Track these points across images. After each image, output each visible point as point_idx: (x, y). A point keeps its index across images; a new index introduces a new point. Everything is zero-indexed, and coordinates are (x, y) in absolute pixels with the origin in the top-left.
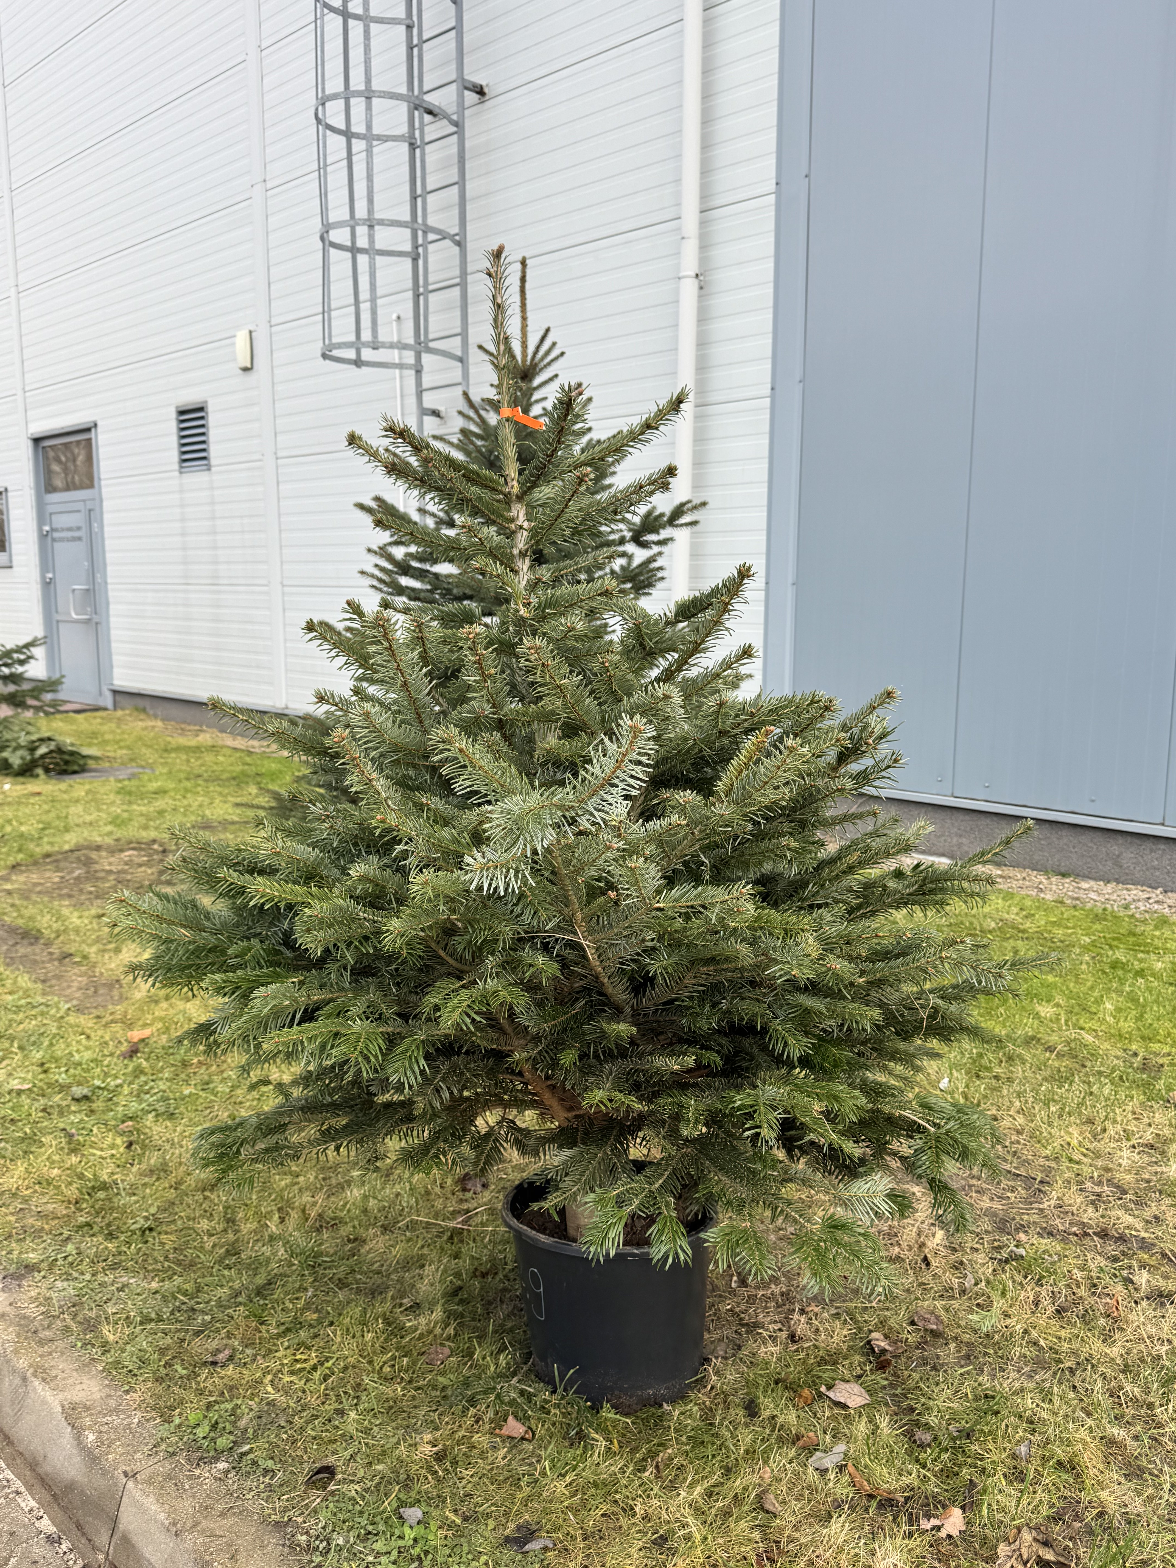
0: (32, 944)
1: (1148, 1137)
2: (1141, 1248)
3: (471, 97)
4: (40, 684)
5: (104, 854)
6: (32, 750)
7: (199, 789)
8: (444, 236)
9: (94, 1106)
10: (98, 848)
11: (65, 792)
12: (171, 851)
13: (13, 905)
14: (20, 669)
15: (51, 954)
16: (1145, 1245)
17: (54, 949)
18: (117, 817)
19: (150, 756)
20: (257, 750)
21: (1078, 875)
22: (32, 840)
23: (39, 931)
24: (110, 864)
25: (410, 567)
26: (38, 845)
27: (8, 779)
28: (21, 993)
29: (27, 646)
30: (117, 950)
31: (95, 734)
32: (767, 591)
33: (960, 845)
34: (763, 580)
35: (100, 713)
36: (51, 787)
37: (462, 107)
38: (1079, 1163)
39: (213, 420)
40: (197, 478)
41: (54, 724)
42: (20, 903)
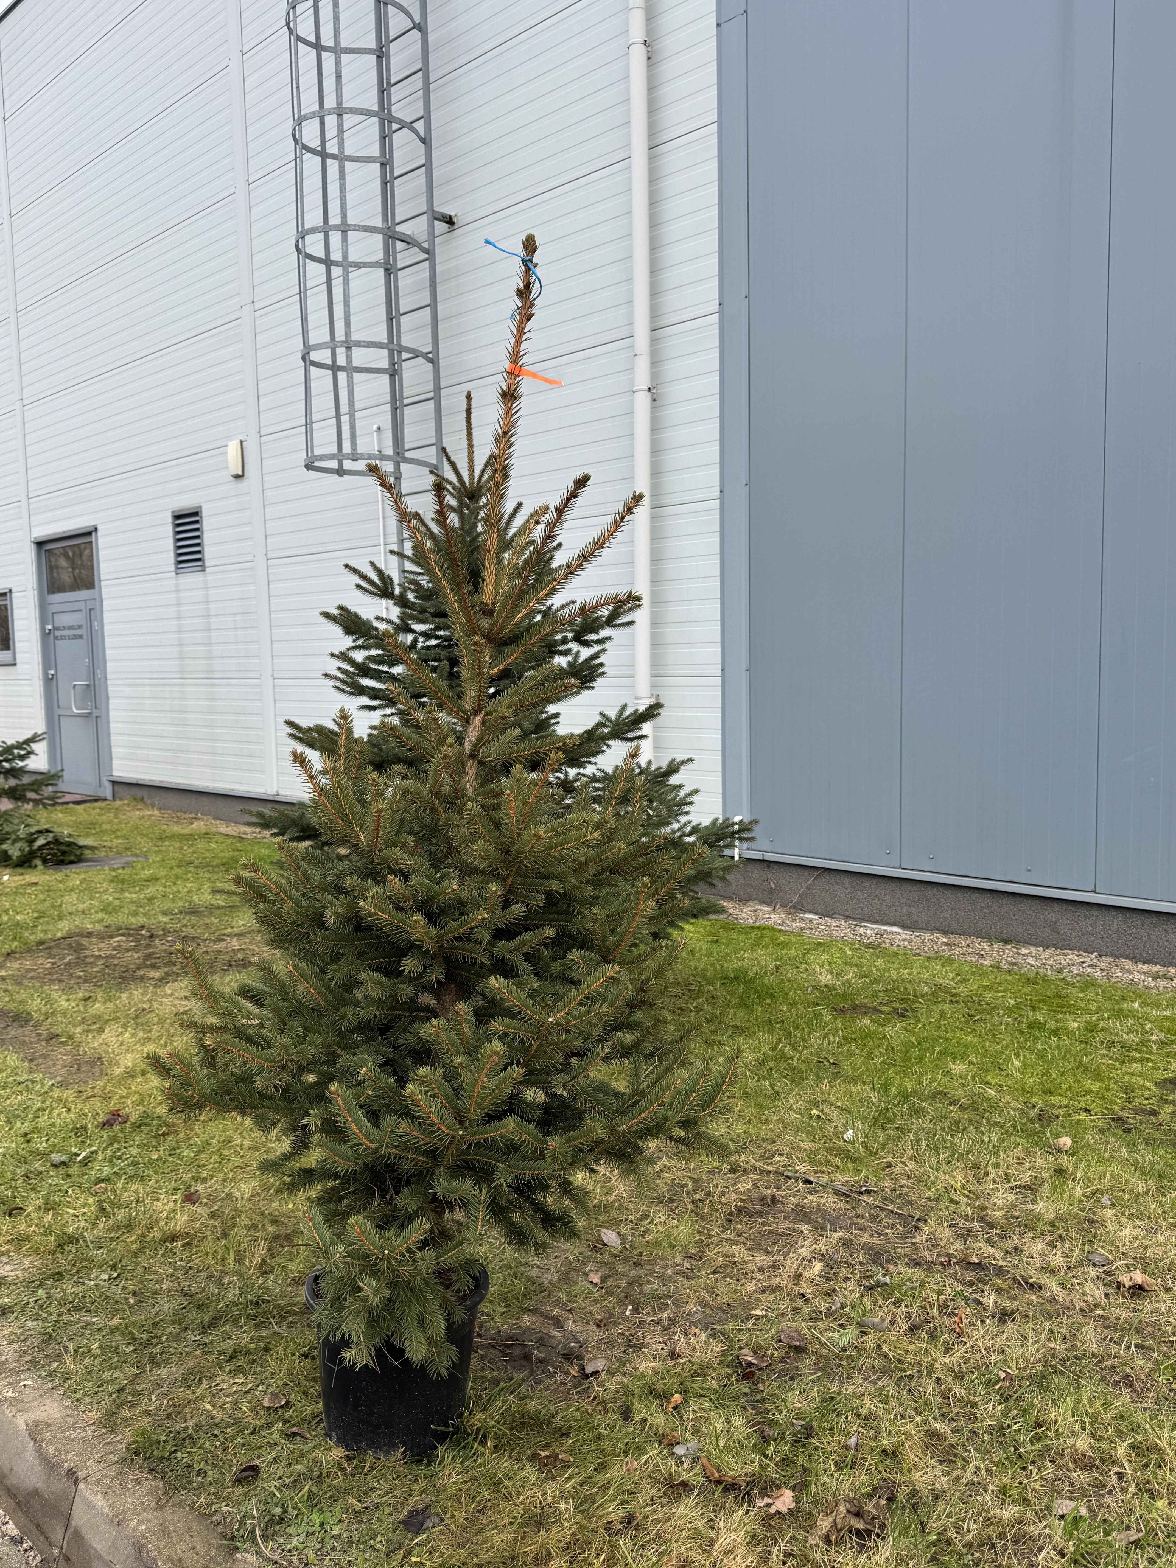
0: (22, 1026)
1: (1026, 1179)
2: (997, 1275)
3: (440, 226)
4: (39, 777)
5: (94, 940)
6: (31, 842)
7: (190, 875)
8: (417, 354)
9: (71, 1171)
10: (89, 935)
11: (61, 882)
12: (157, 936)
13: (6, 991)
14: (21, 764)
15: (39, 1035)
16: (1000, 1271)
17: (43, 1031)
18: (109, 904)
19: (145, 845)
20: (249, 836)
21: (1019, 942)
22: (27, 928)
23: (29, 1014)
24: (100, 950)
25: (370, 669)
26: (32, 933)
27: (8, 871)
28: (9, 1071)
29: (27, 742)
30: (101, 1030)
31: (93, 824)
32: (723, 676)
33: (909, 915)
34: (720, 667)
35: (99, 804)
36: (47, 877)
37: (432, 236)
38: (957, 1203)
39: (208, 524)
40: (192, 579)
41: (57, 816)
42: (12, 988)
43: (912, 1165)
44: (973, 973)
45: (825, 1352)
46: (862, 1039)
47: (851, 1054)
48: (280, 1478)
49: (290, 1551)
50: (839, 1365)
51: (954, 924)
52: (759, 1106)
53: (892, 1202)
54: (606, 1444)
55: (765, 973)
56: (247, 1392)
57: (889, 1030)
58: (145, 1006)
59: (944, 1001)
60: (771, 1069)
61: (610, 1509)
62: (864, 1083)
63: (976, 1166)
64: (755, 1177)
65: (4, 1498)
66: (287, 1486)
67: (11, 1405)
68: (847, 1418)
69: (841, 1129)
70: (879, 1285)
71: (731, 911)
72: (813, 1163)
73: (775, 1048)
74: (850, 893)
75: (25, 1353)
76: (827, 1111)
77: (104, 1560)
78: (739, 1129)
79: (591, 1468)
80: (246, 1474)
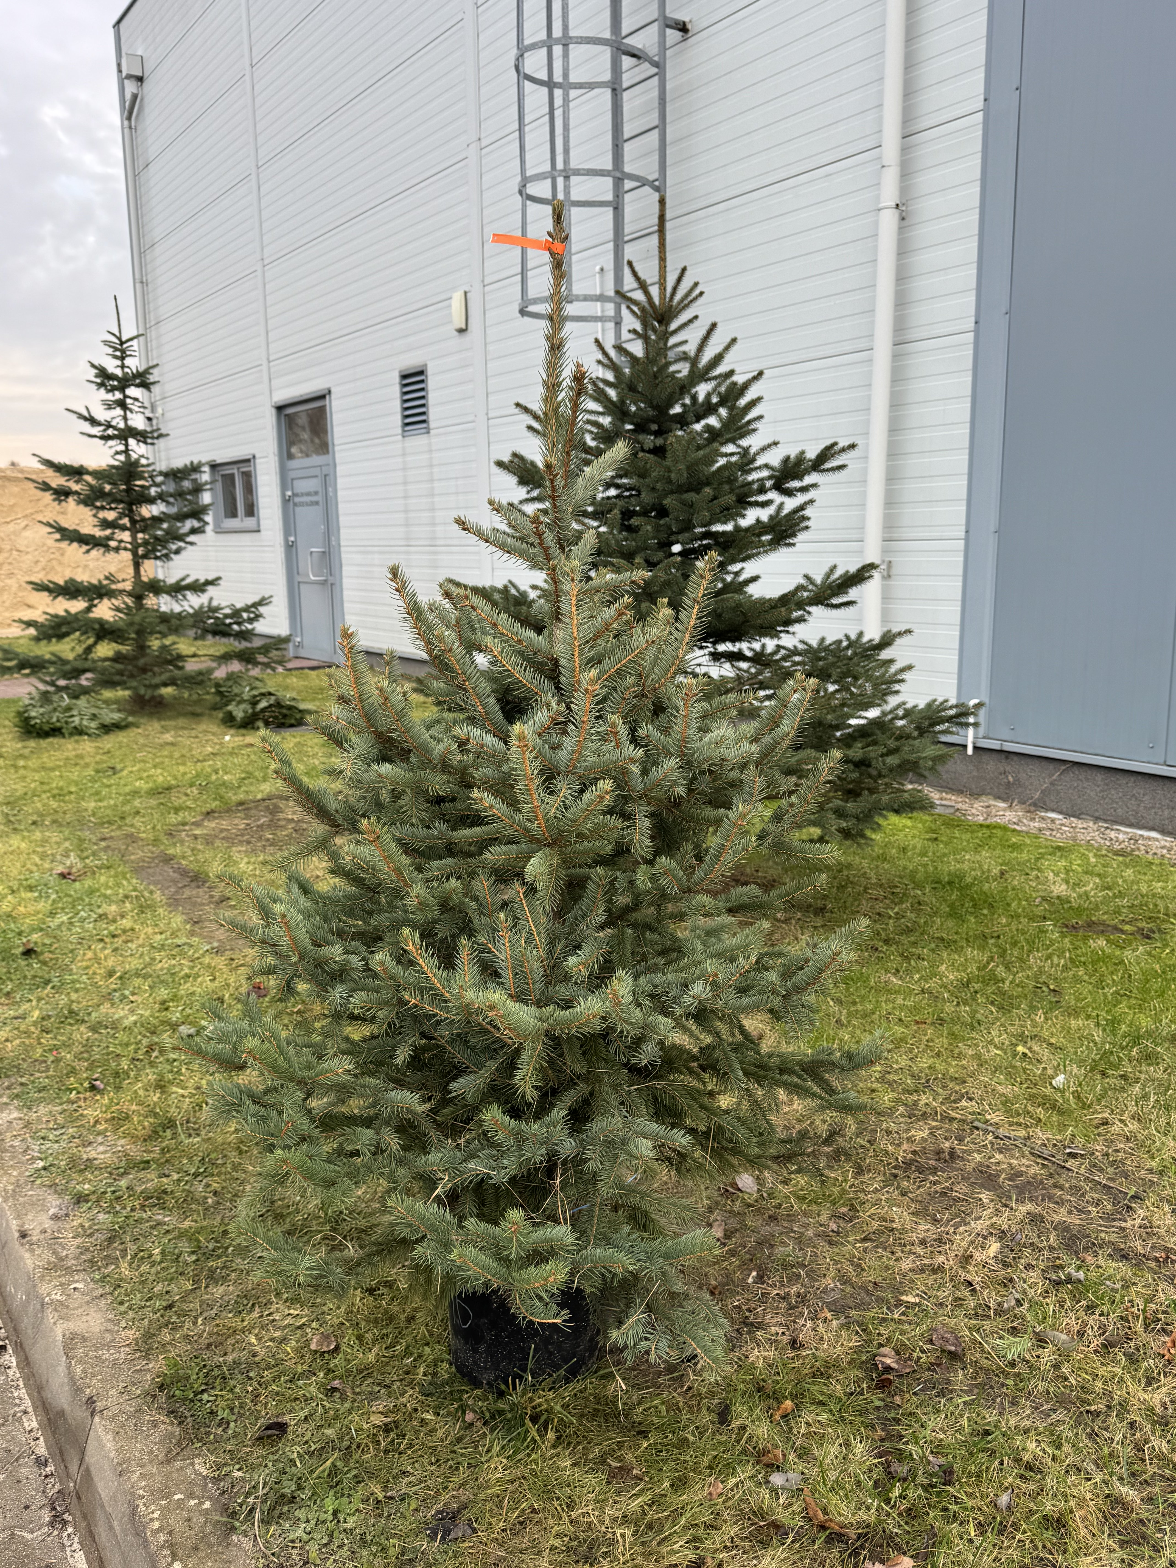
0: (198, 887)
3: (673, 35)
4: (268, 641)
5: (292, 803)
6: (254, 704)
8: (644, 182)
10: (289, 798)
13: (194, 850)
14: (249, 627)
15: (212, 897)
17: (217, 893)
18: (314, 768)
22: (232, 789)
23: (207, 874)
24: (295, 813)
26: (235, 794)
27: (232, 731)
28: (170, 932)
29: (255, 605)
32: (967, 540)
34: (963, 528)
37: (663, 47)
39: (432, 383)
40: (417, 442)
41: (288, 681)
42: (200, 847)
43: (1133, 1126)
45: (986, 1363)
46: (1093, 963)
47: (1077, 980)
48: (306, 1442)
49: (293, 1541)
50: (1003, 1385)
52: (953, 1036)
53: (1101, 1170)
54: (689, 1456)
55: (987, 878)
56: (299, 1327)
57: (1128, 955)
58: (318, 873)
60: (976, 992)
61: (676, 1547)
62: (1088, 1017)
64: (934, 1124)
65: (40, 1408)
66: (311, 1454)
67: (56, 1310)
68: (1002, 1463)
69: (1050, 1072)
70: (1069, 1280)
71: (959, 806)
72: (1008, 1112)
73: (985, 967)
74: (1102, 791)
75: (87, 1250)
76: (1036, 1048)
77: (105, 1512)
78: (924, 1062)
79: (666, 1484)
80: (270, 1432)
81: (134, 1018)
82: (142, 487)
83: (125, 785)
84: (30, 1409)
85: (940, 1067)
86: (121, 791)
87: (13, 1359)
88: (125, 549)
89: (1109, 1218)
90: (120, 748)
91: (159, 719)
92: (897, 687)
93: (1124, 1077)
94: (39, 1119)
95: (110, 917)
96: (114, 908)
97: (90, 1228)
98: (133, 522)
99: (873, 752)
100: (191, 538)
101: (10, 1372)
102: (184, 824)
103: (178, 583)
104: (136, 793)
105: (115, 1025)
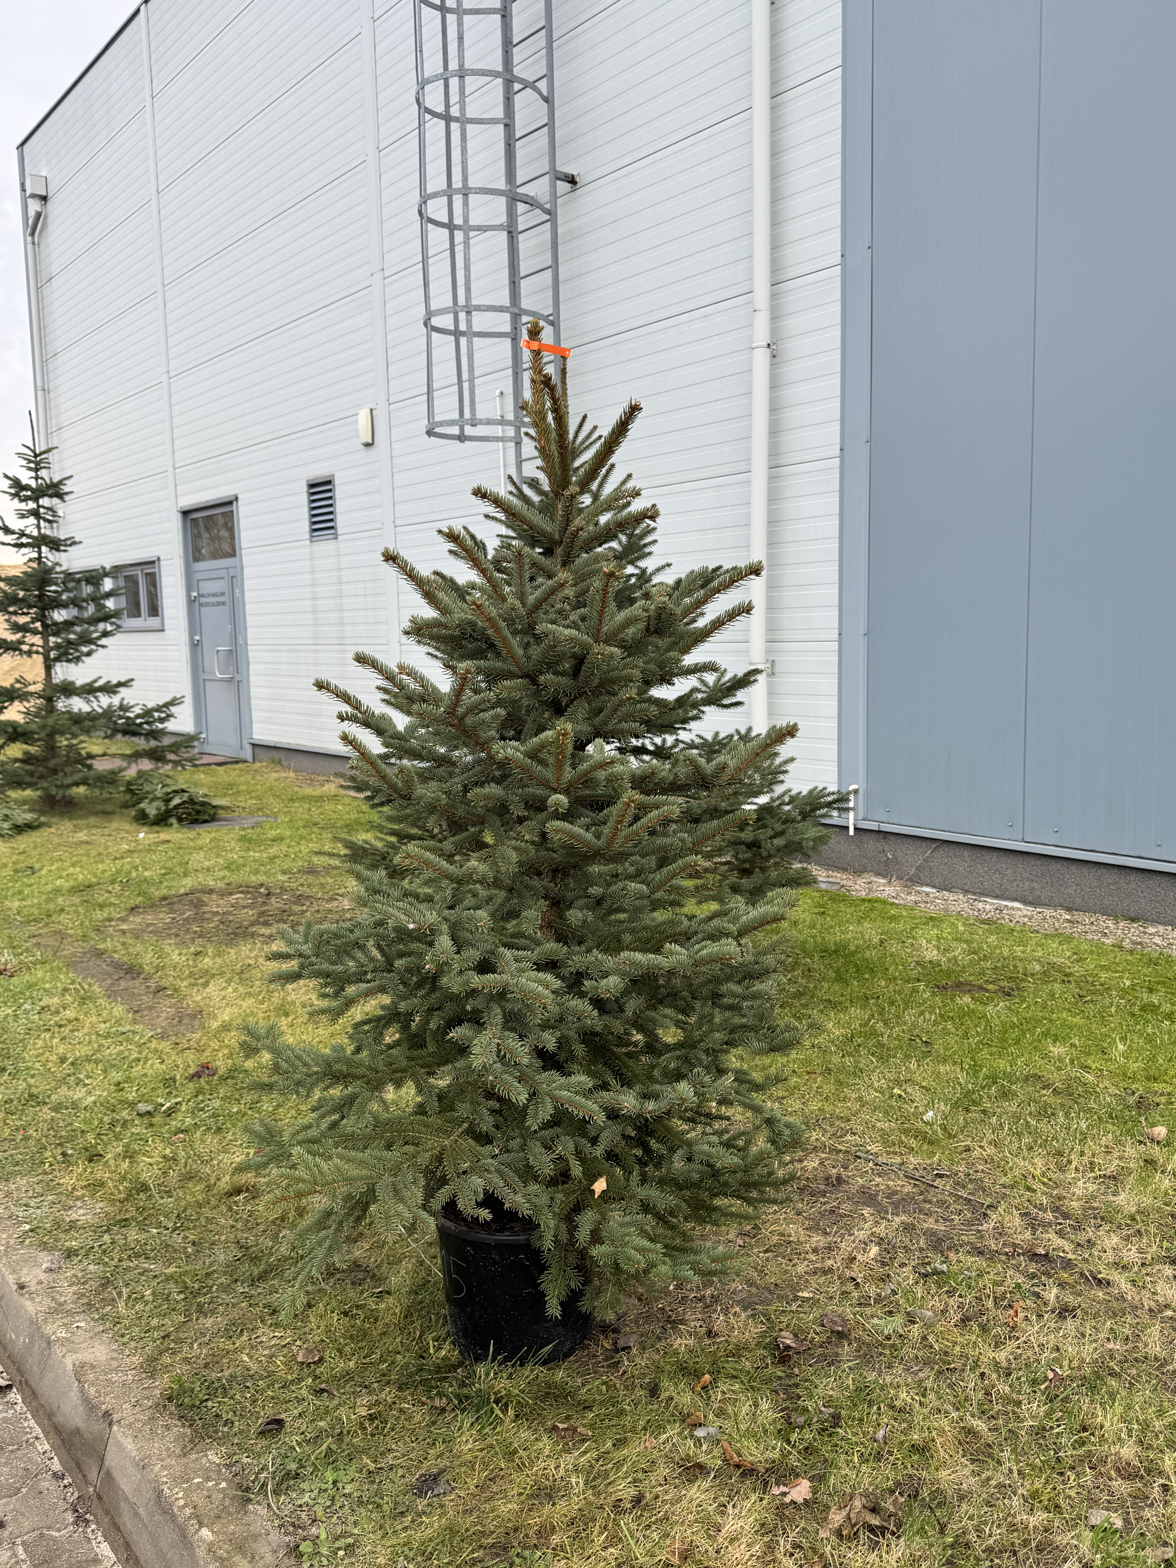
0: (134, 979)
1: (1112, 1169)
2: (1064, 1268)
3: (563, 186)
4: (179, 739)
5: (214, 897)
6: (167, 801)
7: (313, 836)
9: (154, 1120)
10: (211, 891)
11: (192, 840)
12: (274, 894)
13: (124, 944)
14: (160, 726)
15: (148, 987)
16: (1068, 1265)
17: (151, 983)
18: (233, 863)
19: (276, 805)
21: (1147, 920)
22: (153, 884)
23: (141, 966)
24: (218, 906)
26: (158, 889)
27: (145, 829)
28: (113, 1021)
29: (167, 705)
30: (206, 985)
31: (231, 785)
32: (840, 641)
33: (1032, 890)
34: (837, 631)
35: (240, 766)
36: (180, 835)
37: (554, 196)
38: (1034, 1191)
39: (340, 492)
40: (325, 546)
41: (196, 777)
42: (130, 941)
43: (991, 1150)
44: (1092, 952)
45: (868, 1339)
46: (960, 1017)
47: (946, 1032)
48: (303, 1433)
49: (301, 1506)
51: (1078, 900)
52: (840, 1083)
53: (964, 1187)
54: (627, 1421)
55: (868, 947)
56: (284, 1346)
57: (990, 1010)
58: (250, 962)
59: (1055, 980)
60: (859, 1046)
61: (620, 1487)
62: (955, 1063)
63: (1060, 1154)
64: (823, 1155)
65: (52, 1434)
66: (308, 1442)
67: (63, 1345)
68: (879, 1408)
69: (921, 1109)
70: (936, 1272)
71: (844, 882)
72: (885, 1143)
73: (866, 1024)
74: (969, 866)
75: (83, 1295)
76: (909, 1090)
77: (129, 1502)
78: (815, 1105)
79: (609, 1444)
80: (270, 1427)
81: (93, 1098)
82: (55, 592)
83: (46, 884)
84: (41, 1436)
85: (828, 1108)
86: (43, 890)
87: (18, 1397)
88: (37, 652)
89: (969, 1223)
90: (35, 848)
91: (71, 818)
92: (781, 777)
93: (984, 1112)
94: (18, 1189)
95: (53, 1009)
96: (56, 1000)
97: (83, 1277)
98: (45, 626)
99: (763, 835)
100: (103, 641)
101: (18, 1408)
102: (110, 920)
103: (90, 684)
104: (58, 891)
105: (75, 1105)
